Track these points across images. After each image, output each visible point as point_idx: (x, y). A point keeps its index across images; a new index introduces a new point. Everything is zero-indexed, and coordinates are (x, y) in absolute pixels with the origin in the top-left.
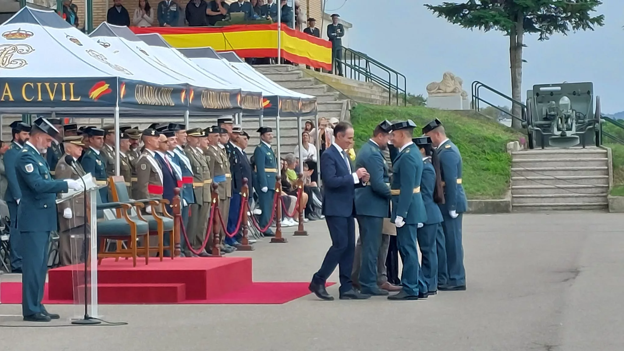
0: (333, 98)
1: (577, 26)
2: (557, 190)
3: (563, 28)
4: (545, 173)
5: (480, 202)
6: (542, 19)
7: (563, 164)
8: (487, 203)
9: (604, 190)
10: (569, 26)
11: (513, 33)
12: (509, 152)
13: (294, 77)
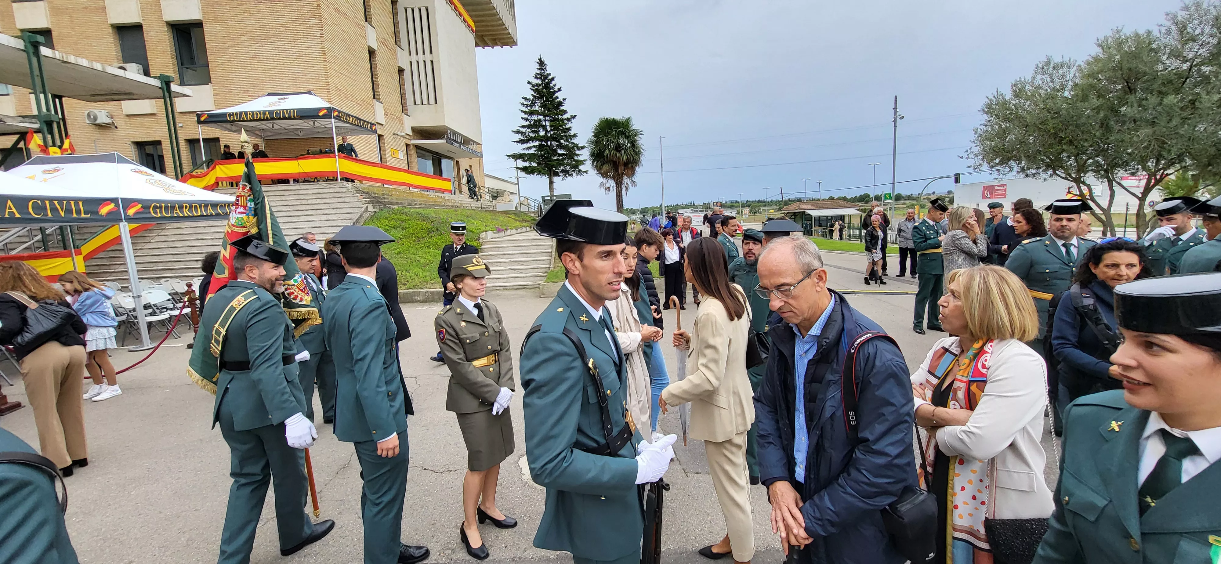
0: (361, 203)
1: (577, 174)
2: (510, 271)
3: (572, 175)
4: (505, 256)
5: (427, 292)
6: (562, 171)
7: (520, 248)
8: (432, 293)
9: (545, 270)
10: (574, 174)
11: (550, 178)
12: (481, 241)
13: (344, 190)
